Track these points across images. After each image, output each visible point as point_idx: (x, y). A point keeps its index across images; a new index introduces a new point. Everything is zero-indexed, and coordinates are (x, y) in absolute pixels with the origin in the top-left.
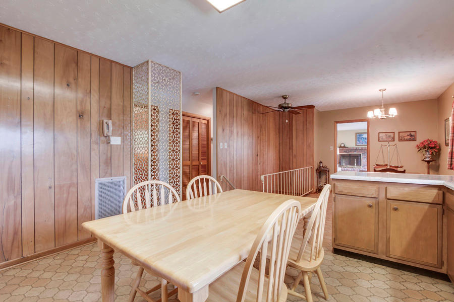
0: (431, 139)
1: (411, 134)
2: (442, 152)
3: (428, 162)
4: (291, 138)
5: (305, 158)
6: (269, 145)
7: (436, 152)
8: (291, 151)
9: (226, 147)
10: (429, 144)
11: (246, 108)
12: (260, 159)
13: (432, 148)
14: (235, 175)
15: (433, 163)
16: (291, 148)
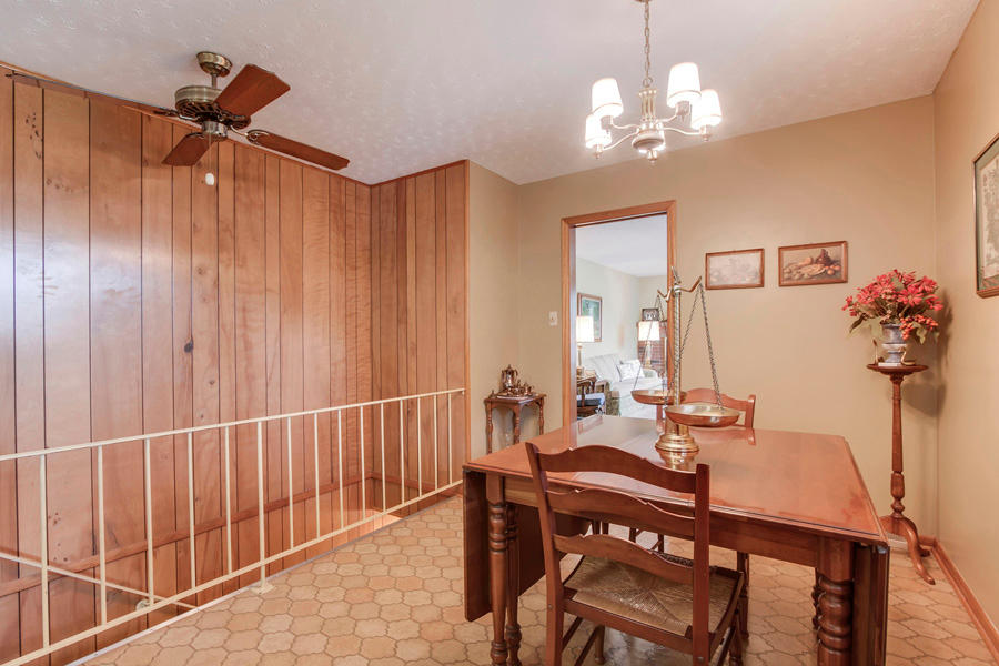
0: (905, 270)
1: (824, 253)
2: (955, 329)
3: (896, 375)
7: (931, 330)
10: (896, 293)
12: (215, 365)
13: (911, 311)
15: (917, 377)
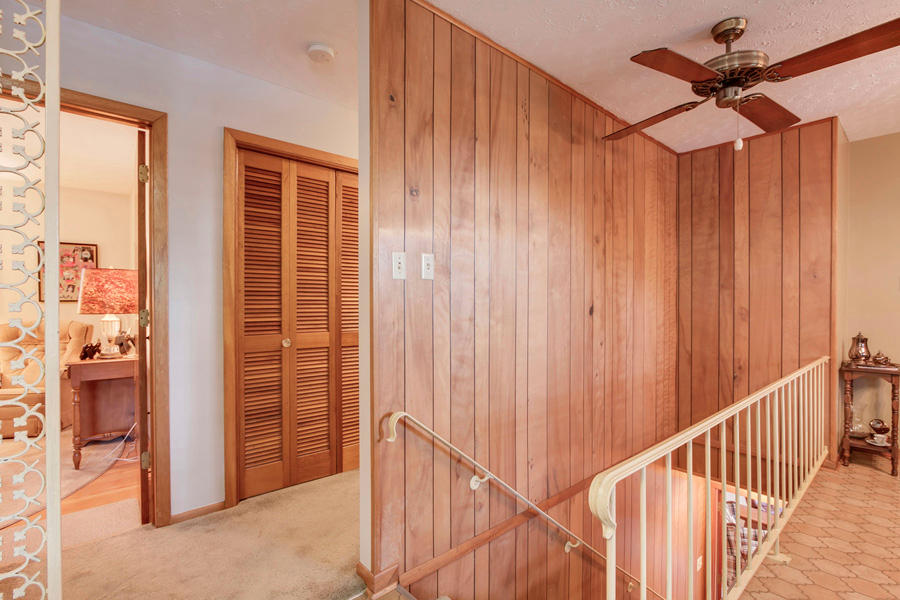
4: (727, 248)
5: (791, 322)
6: (639, 274)
8: (726, 293)
9: (428, 273)
11: (539, 112)
12: (603, 327)
14: (482, 400)
16: (727, 280)
